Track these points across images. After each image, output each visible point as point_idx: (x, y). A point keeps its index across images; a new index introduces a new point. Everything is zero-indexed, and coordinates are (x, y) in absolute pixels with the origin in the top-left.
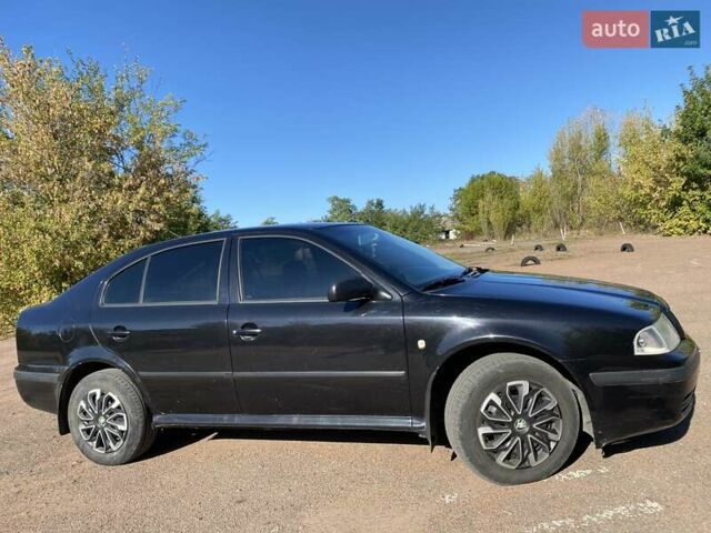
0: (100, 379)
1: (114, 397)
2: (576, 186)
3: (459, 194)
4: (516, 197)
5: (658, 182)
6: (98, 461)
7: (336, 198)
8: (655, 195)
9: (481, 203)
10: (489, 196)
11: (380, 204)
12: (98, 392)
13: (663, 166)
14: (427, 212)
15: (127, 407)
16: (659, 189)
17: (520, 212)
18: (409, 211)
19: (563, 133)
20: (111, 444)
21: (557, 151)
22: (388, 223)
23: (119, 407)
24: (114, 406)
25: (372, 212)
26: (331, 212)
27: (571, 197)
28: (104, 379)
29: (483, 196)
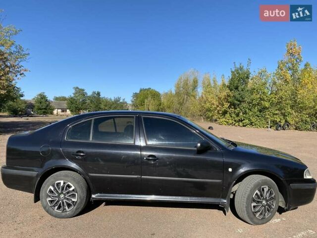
0: (64, 176)
1: (71, 185)
2: (183, 100)
3: (136, 95)
4: (160, 100)
5: (220, 103)
6: (56, 216)
7: (77, 88)
8: (218, 108)
9: (146, 101)
10: (149, 99)
11: (99, 94)
12: (62, 182)
13: (223, 98)
14: (121, 101)
15: (78, 189)
16: (220, 106)
17: (161, 107)
18: (113, 99)
19: (181, 78)
20: (67, 208)
21: (178, 84)
22: (102, 103)
23: (73, 190)
24: (71, 189)
25: (95, 97)
26: (74, 94)
27: (181, 104)
28: (66, 176)
29: (147, 98)
